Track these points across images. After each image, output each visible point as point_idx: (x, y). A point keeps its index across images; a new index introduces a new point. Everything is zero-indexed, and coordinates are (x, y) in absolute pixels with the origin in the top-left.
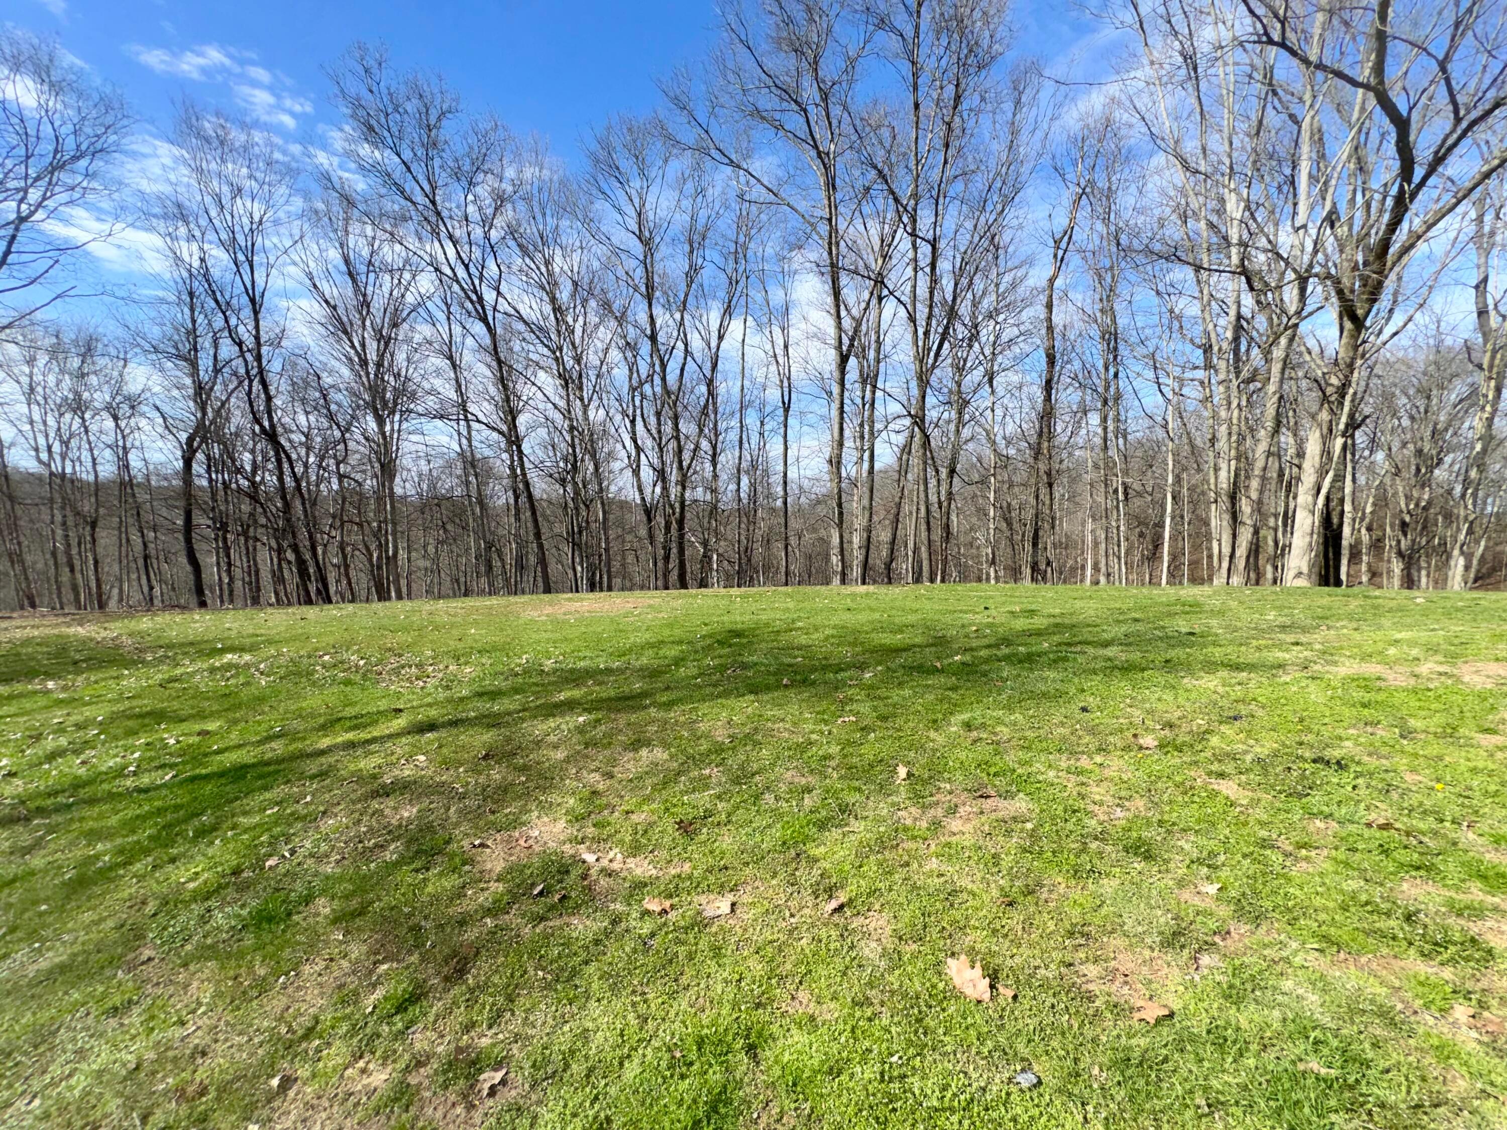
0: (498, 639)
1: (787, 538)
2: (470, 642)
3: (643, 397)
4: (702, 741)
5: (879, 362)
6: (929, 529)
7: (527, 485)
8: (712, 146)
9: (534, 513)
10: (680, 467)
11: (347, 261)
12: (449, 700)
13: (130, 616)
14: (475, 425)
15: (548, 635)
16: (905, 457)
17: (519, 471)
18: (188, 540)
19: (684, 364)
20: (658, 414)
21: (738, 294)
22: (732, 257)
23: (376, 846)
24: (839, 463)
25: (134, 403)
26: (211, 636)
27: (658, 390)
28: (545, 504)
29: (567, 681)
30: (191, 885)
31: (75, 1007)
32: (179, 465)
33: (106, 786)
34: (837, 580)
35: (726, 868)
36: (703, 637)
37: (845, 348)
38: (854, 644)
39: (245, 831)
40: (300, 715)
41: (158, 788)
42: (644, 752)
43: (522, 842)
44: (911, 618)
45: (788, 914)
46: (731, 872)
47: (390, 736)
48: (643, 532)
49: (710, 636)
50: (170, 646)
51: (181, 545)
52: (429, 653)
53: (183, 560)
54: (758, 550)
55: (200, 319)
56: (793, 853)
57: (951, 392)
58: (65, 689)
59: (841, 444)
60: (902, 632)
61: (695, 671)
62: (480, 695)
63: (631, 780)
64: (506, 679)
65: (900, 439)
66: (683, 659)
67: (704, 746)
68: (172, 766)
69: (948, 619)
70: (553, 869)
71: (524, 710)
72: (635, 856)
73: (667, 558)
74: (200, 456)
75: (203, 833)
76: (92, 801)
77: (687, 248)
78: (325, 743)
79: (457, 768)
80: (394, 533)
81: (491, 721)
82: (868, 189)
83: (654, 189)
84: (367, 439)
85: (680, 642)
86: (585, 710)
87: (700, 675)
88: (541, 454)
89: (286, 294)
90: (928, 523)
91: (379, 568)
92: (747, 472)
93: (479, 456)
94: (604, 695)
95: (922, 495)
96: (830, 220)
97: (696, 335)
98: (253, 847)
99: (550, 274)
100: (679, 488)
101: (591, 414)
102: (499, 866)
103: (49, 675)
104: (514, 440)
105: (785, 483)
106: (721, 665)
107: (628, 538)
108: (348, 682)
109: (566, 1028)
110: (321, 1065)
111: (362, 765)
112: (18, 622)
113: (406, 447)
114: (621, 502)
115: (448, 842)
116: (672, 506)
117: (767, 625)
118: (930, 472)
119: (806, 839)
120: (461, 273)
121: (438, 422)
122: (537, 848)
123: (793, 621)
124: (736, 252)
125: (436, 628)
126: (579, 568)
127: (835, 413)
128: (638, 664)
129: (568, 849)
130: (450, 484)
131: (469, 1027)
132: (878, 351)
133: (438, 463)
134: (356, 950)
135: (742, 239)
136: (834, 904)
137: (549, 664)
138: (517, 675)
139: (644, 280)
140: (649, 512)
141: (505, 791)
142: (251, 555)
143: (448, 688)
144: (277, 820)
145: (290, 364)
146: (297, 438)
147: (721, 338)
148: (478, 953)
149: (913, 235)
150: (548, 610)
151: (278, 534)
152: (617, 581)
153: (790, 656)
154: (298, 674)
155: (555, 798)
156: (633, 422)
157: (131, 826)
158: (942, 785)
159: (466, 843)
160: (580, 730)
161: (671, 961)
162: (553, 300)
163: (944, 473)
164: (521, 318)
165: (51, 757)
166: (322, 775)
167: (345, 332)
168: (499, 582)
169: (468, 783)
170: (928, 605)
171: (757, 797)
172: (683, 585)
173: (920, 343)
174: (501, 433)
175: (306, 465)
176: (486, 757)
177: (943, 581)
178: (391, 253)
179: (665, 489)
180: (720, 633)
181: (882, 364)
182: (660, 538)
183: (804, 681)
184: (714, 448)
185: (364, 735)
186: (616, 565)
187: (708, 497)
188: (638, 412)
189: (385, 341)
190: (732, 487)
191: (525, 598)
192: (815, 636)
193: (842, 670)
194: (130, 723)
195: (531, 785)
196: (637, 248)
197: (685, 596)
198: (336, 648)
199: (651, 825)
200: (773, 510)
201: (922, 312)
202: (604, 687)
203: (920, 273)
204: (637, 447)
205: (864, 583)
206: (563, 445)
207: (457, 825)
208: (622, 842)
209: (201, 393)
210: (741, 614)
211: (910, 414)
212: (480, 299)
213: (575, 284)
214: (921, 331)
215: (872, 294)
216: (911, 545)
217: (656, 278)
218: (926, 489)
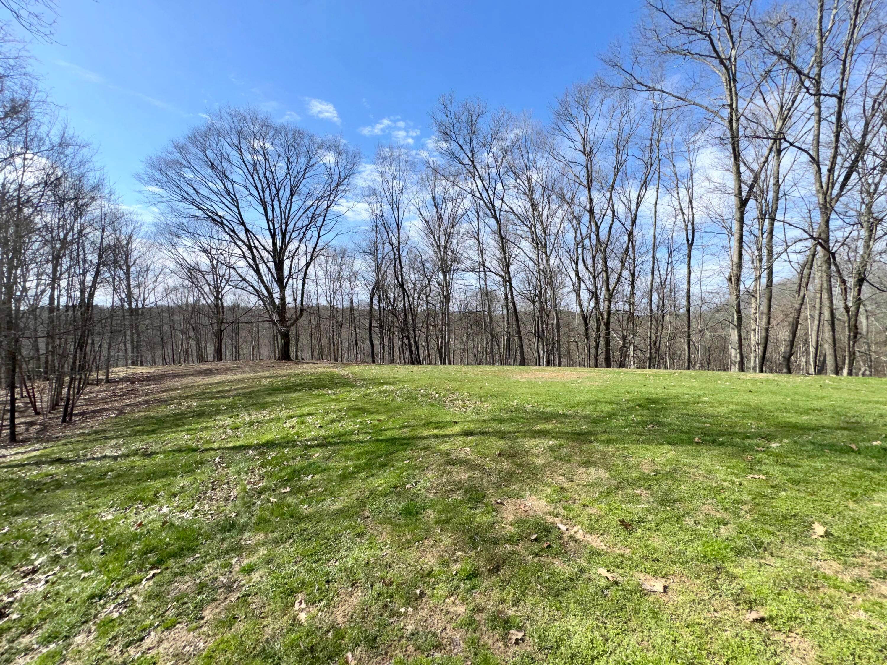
0: (500, 389)
1: (689, 337)
2: (486, 390)
3: (584, 247)
4: (633, 470)
5: (778, 200)
6: (833, 329)
7: (514, 304)
8: (634, 82)
9: (517, 320)
10: (608, 289)
11: (434, 199)
12: (479, 421)
13: (351, 365)
14: (488, 273)
15: (527, 390)
16: (806, 271)
17: (509, 296)
18: (370, 334)
19: (612, 224)
20: (594, 257)
21: (652, 173)
22: (648, 149)
23: (451, 490)
24: (738, 281)
25: (355, 275)
26: (378, 377)
27: (594, 242)
28: (522, 314)
29: (541, 418)
30: (380, 489)
31: (347, 528)
32: (369, 300)
33: (349, 438)
34: (735, 368)
35: (658, 561)
36: (628, 401)
37: (744, 194)
38: (759, 418)
39: (398, 469)
40: (414, 417)
41: (365, 442)
42: (592, 470)
43: (522, 507)
44: (816, 404)
45: (712, 609)
46: (661, 564)
47: (453, 435)
48: (582, 331)
49: (633, 400)
50: (365, 380)
51: (367, 336)
52: (466, 394)
53: (368, 342)
54: (665, 344)
55: (379, 236)
56: (713, 566)
57: (860, 214)
58: (334, 394)
59: (740, 266)
60: (808, 414)
61: (624, 423)
62: (494, 420)
63: (585, 486)
64: (507, 413)
65: (801, 258)
66: (614, 414)
67: (635, 474)
68: (370, 433)
69: (862, 407)
70: (542, 527)
71: (518, 432)
72: (591, 534)
73: (597, 347)
74: (376, 296)
75: (383, 466)
76: (345, 443)
77: (615, 151)
78: (425, 433)
79: (485, 458)
80: (449, 331)
81: (502, 435)
82: (768, 72)
83: (594, 122)
84: (439, 284)
85: (611, 403)
86: (553, 437)
87: (627, 426)
88: (522, 287)
89: (410, 220)
90: (833, 325)
91: (442, 348)
92: (657, 290)
93: (489, 290)
94: (564, 430)
95: (826, 302)
96: (731, 105)
97: (621, 205)
98: (400, 477)
99: (530, 184)
100: (607, 303)
101: (551, 262)
102: (511, 518)
103: (330, 388)
104: (507, 280)
105: (689, 297)
106: (643, 422)
107: (572, 334)
108: (432, 405)
109: (557, 624)
110: (435, 591)
111: (441, 447)
112: (319, 365)
113: (455, 286)
114: (569, 312)
115: (484, 497)
116: (601, 314)
117: (677, 397)
118: (836, 282)
119: (724, 559)
120: (485, 194)
121: (471, 273)
122: (531, 513)
123: (699, 397)
124: (651, 145)
125: (469, 381)
126: (541, 352)
127: (734, 243)
128: (583, 413)
129: (549, 519)
130: (474, 305)
131: (503, 601)
132: (777, 192)
133: (469, 294)
134: (447, 540)
135: (655, 136)
136: (754, 615)
137: (529, 407)
138: (512, 411)
139: (586, 177)
140: (585, 319)
141: (511, 476)
142: (391, 340)
143: (477, 414)
144: (409, 467)
145: (410, 251)
146: (411, 285)
147: (638, 204)
148: (504, 562)
149: (818, 94)
150: (526, 375)
151: (402, 330)
152: (564, 360)
153: (699, 422)
154: (412, 398)
155: (539, 486)
156: (577, 263)
157: (358, 457)
158: (868, 551)
159: (493, 499)
160: (551, 449)
161: (621, 609)
162: (531, 199)
163: (851, 282)
164: (514, 212)
165: (332, 421)
166: (426, 449)
167: (432, 233)
168: (497, 358)
169: (491, 468)
170: (836, 395)
171: (679, 518)
172: (608, 365)
173: (824, 180)
174: (501, 276)
175: (413, 298)
176: (500, 455)
177: (850, 373)
178: (452, 191)
179: (597, 303)
180: (640, 399)
181: (782, 202)
182: (593, 334)
183: (714, 442)
184: (633, 275)
185: (441, 432)
186: (563, 350)
187: (627, 307)
188: (580, 257)
189: (448, 235)
190: (646, 300)
191: (512, 368)
192: (720, 409)
193: (748, 437)
194: (355, 412)
195: (525, 476)
196: (582, 159)
197: (611, 373)
198: (426, 388)
199: (601, 517)
200: (677, 315)
201: (826, 154)
202: (563, 425)
203: (824, 123)
204: (579, 279)
205: (761, 371)
206: (534, 280)
207: (488, 489)
208: (581, 523)
209: (378, 268)
210: (656, 388)
211: (812, 237)
212: (493, 206)
213: (544, 188)
214: (824, 170)
215: (771, 150)
216: (812, 342)
217: (594, 175)
218: (831, 296)
